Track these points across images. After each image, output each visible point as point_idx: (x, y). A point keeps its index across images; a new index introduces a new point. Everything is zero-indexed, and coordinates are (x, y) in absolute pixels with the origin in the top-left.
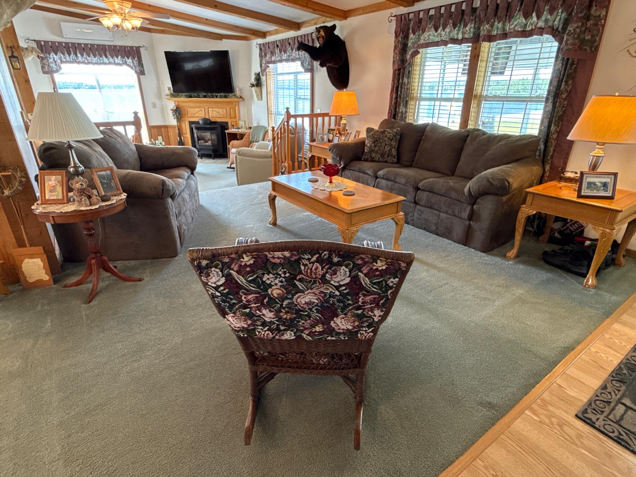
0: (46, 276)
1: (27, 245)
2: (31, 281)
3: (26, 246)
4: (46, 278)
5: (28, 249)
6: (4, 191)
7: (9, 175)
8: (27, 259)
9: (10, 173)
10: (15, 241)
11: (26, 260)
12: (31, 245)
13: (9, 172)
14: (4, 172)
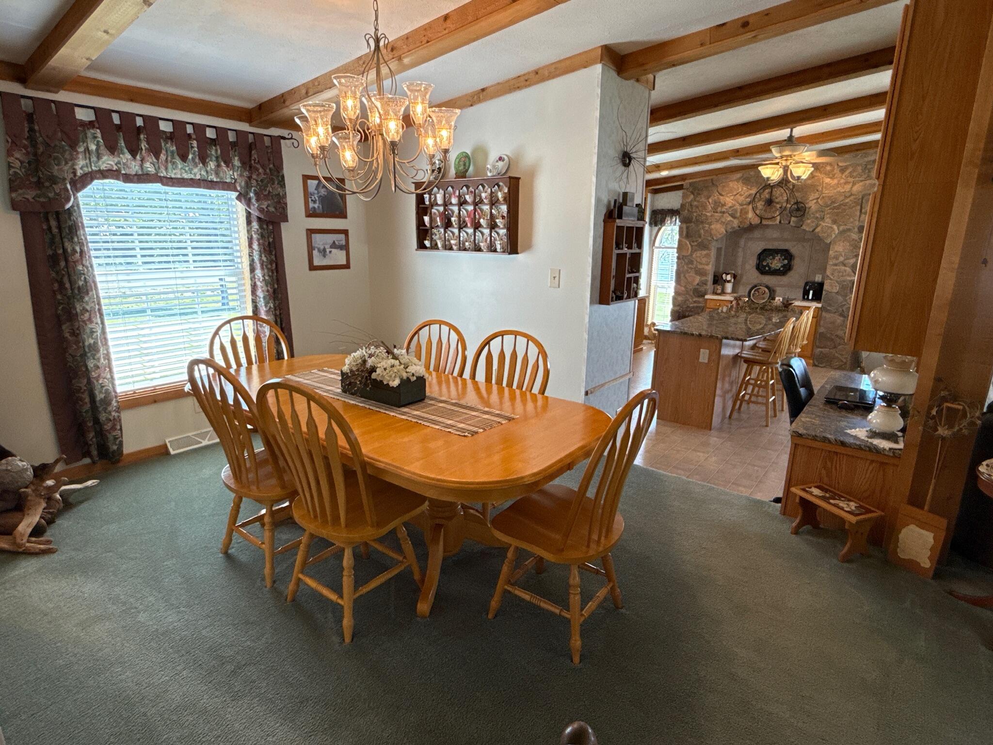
0: (928, 561)
1: (926, 508)
2: (902, 555)
3: (922, 508)
4: (926, 564)
5: (923, 514)
6: (939, 428)
7: (958, 410)
8: (914, 526)
9: (961, 407)
10: (908, 494)
11: (912, 527)
12: (930, 511)
13: (959, 404)
14: (952, 403)
